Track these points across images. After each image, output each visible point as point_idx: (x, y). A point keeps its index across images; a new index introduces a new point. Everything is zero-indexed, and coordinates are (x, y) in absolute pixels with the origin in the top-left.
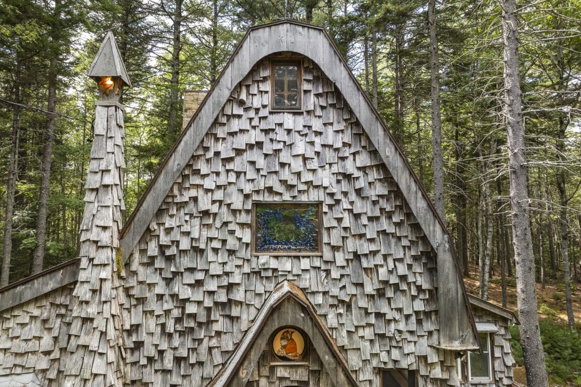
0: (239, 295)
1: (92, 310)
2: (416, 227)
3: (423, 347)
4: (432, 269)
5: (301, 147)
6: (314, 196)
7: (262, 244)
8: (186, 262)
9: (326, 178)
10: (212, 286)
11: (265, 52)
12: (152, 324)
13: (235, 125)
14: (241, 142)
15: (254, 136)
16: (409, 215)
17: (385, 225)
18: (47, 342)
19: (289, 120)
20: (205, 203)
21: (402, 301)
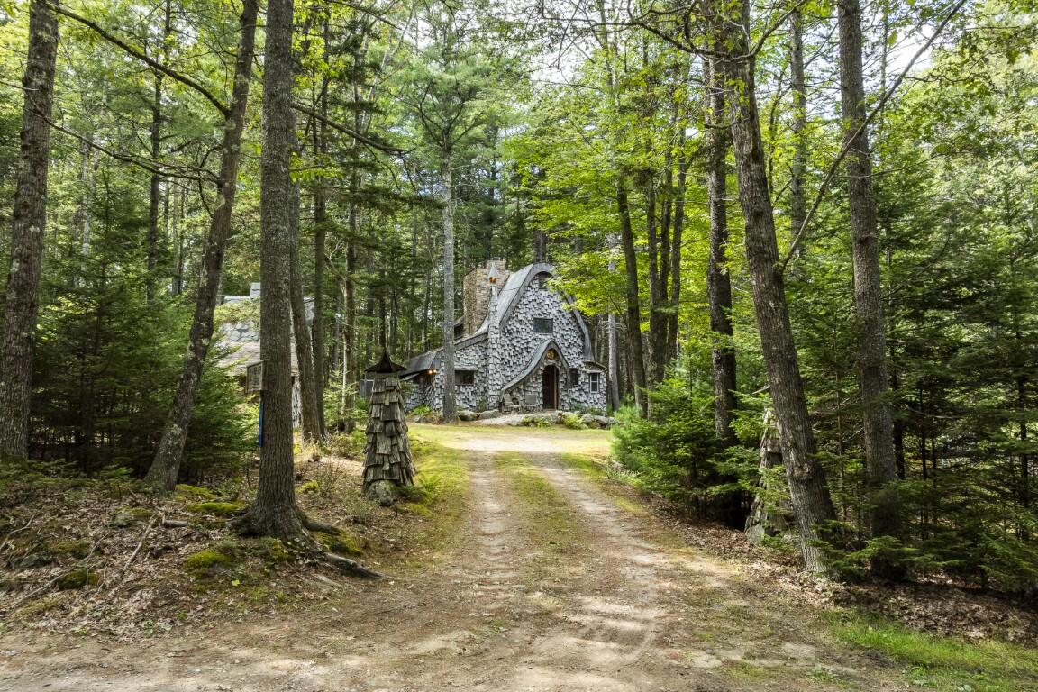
0: (530, 345)
1: (495, 346)
2: (579, 327)
3: (580, 362)
4: (583, 340)
5: (547, 302)
6: (551, 317)
7: (536, 331)
8: (515, 335)
9: (554, 311)
10: (523, 342)
11: (539, 271)
12: (506, 353)
13: (529, 293)
14: (530, 299)
15: (534, 297)
16: (578, 323)
17: (570, 326)
18: (477, 357)
19: (544, 293)
20: (520, 317)
21: (575, 349)
